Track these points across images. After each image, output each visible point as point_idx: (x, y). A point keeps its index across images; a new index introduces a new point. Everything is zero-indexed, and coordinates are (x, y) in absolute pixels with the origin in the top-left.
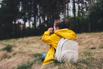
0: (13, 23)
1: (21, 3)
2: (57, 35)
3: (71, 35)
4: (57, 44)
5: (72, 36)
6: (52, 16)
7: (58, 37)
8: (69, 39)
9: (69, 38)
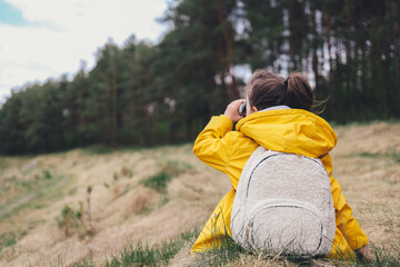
0: (218, 80)
1: (240, 4)
2: (245, 136)
3: (289, 132)
4: (240, 170)
5: (292, 136)
6: (368, 43)
7: (247, 144)
8: (281, 149)
9: (280, 144)
